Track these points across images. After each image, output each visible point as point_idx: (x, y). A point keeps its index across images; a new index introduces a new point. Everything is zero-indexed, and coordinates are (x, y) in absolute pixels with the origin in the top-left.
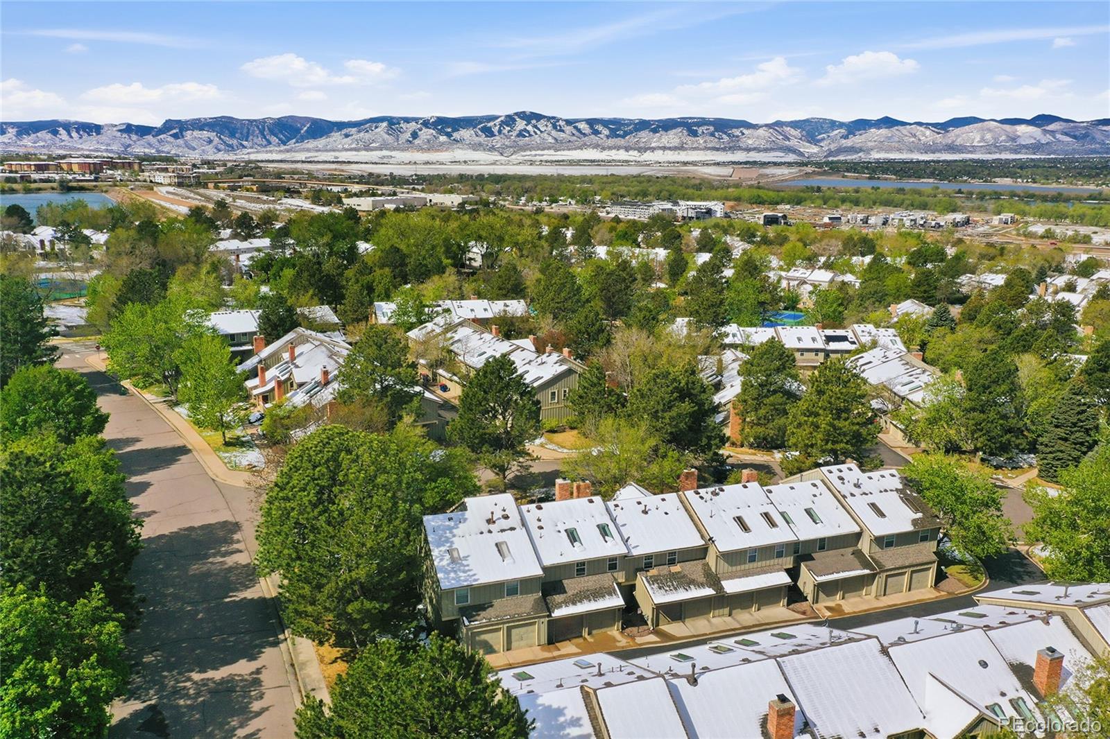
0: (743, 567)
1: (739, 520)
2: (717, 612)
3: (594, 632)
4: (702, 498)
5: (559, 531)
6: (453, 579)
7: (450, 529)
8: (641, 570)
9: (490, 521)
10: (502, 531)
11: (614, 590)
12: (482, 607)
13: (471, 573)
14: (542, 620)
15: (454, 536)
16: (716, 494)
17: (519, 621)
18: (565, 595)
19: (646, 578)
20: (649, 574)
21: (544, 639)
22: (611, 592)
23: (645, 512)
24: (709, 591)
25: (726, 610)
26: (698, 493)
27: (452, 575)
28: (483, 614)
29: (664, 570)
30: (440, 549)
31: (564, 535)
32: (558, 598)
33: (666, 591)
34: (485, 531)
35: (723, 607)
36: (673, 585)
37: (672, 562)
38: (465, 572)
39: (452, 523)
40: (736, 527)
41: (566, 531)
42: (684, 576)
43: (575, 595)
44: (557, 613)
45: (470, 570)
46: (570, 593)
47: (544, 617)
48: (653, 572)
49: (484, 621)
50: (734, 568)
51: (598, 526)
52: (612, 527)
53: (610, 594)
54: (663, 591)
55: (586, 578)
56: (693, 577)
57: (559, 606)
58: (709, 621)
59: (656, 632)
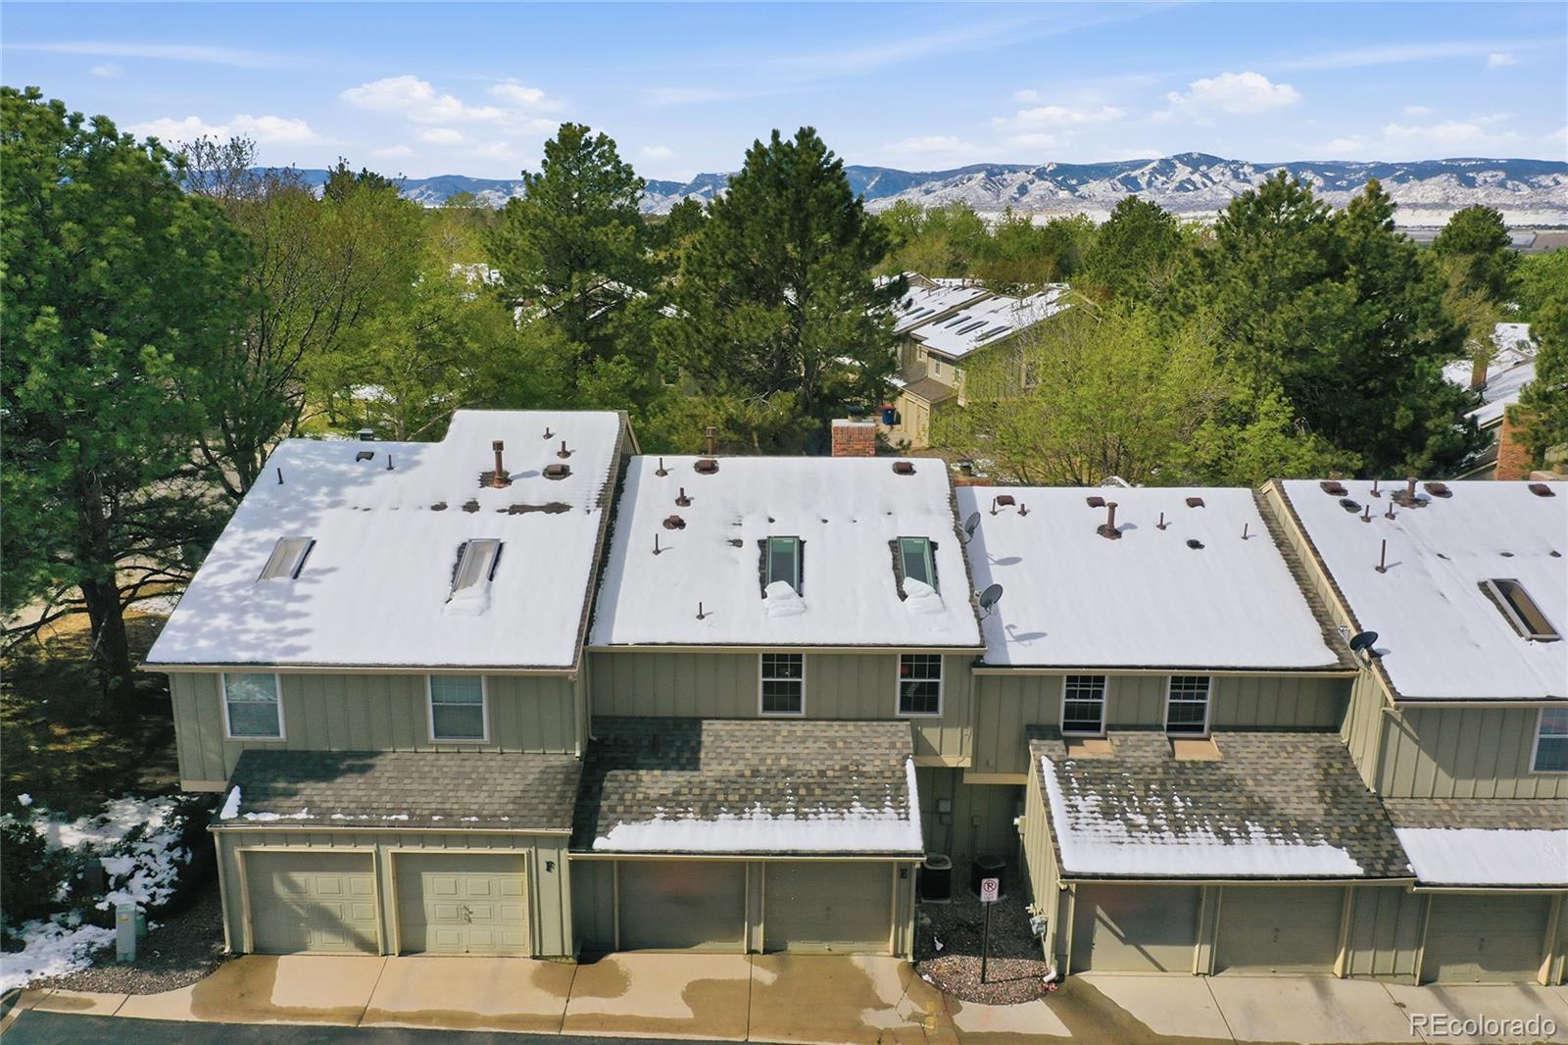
0: (1506, 787)
1: (1508, 594)
2: (1364, 959)
3: (794, 947)
4: (1350, 506)
5: (738, 543)
6: (216, 634)
7: (338, 482)
8: (1043, 731)
9: (498, 478)
10: (514, 510)
11: (900, 785)
12: (323, 766)
13: (291, 624)
14: (546, 855)
15: (334, 505)
16: (1413, 501)
17: (444, 839)
18: (687, 775)
19: (1059, 765)
20: (1077, 752)
21: (558, 937)
22: (879, 794)
23: (1110, 532)
24: (1335, 862)
25: (1412, 960)
26: (1336, 490)
27: (222, 621)
28: (309, 789)
29: (1147, 748)
30: (252, 534)
31: (751, 554)
32: (655, 782)
33: (1132, 827)
34: (455, 500)
35: (1394, 945)
36: (1170, 808)
37: (1186, 721)
38: (275, 616)
39: (360, 468)
40: (1490, 616)
41: (762, 544)
42: (1227, 783)
43: (726, 784)
44: (620, 839)
45: (297, 615)
46: (711, 769)
47: (554, 842)
48: (1095, 749)
49: (302, 815)
50: (1466, 787)
51: (894, 545)
52: (949, 558)
53: (874, 800)
54: (1117, 828)
55: (800, 728)
56: (1266, 792)
57: (640, 812)
58: (1322, 988)
59: (1069, 996)
